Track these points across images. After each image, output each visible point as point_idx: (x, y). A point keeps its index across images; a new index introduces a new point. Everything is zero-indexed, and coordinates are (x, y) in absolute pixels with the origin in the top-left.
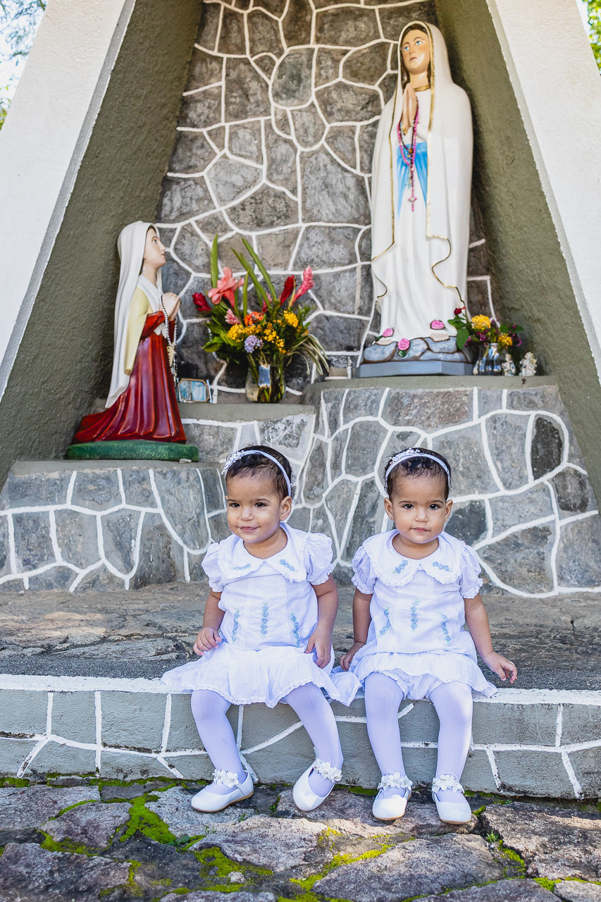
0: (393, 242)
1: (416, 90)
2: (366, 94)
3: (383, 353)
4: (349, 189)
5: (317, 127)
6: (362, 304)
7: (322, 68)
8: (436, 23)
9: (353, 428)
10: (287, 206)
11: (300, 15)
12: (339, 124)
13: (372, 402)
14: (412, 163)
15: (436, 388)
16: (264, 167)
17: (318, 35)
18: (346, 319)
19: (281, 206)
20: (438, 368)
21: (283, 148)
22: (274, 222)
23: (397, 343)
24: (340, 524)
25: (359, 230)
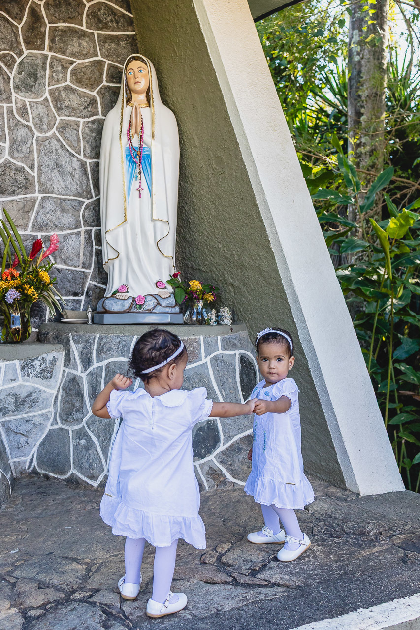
0: (125, 221)
1: (139, 106)
2: (88, 97)
3: (123, 305)
4: (75, 170)
5: (50, 118)
6: (85, 259)
7: (54, 72)
9: (107, 366)
10: (26, 179)
11: (36, 26)
12: (67, 118)
13: (124, 346)
14: (140, 162)
16: (7, 145)
17: (51, 44)
18: (73, 271)
19: (21, 179)
20: (168, 319)
21: (22, 132)
22: (15, 191)
23: (134, 298)
25: (83, 203)
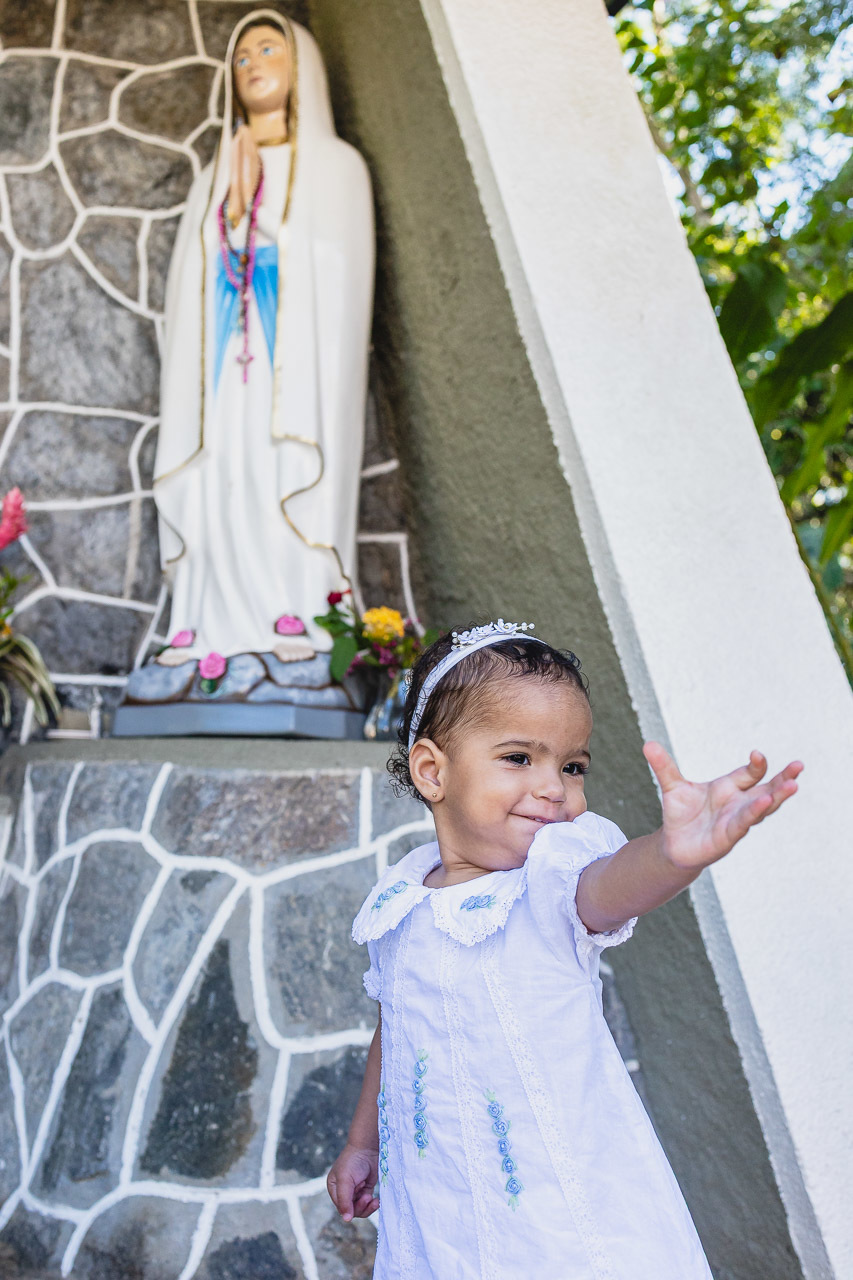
0: (201, 446)
1: (262, 144)
3: (167, 682)
4: (122, 341)
5: (59, 212)
6: (141, 578)
7: (74, 99)
8: (305, 24)
9: (85, 857)
12: (107, 211)
13: (133, 795)
14: (246, 284)
15: (279, 768)
17: (71, 33)
18: (104, 608)
20: (287, 722)
23: (199, 661)
24: (36, 1097)
25: (139, 425)
